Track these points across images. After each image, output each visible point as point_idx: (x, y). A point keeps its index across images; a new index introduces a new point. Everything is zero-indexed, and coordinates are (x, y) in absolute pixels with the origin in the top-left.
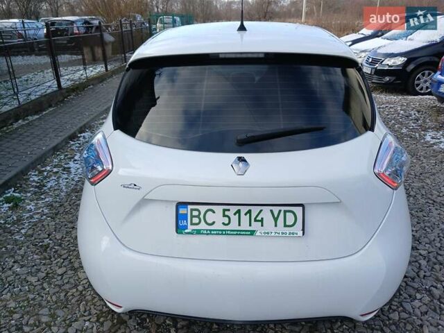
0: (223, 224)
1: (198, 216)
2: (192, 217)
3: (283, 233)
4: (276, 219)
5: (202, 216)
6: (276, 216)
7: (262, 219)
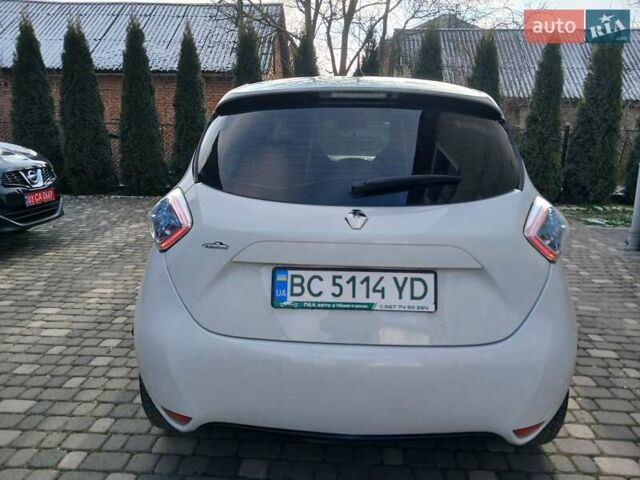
0: (333, 294)
1: (301, 285)
2: (293, 285)
3: (409, 307)
4: (401, 290)
5: (305, 285)
6: (400, 285)
7: (383, 288)
